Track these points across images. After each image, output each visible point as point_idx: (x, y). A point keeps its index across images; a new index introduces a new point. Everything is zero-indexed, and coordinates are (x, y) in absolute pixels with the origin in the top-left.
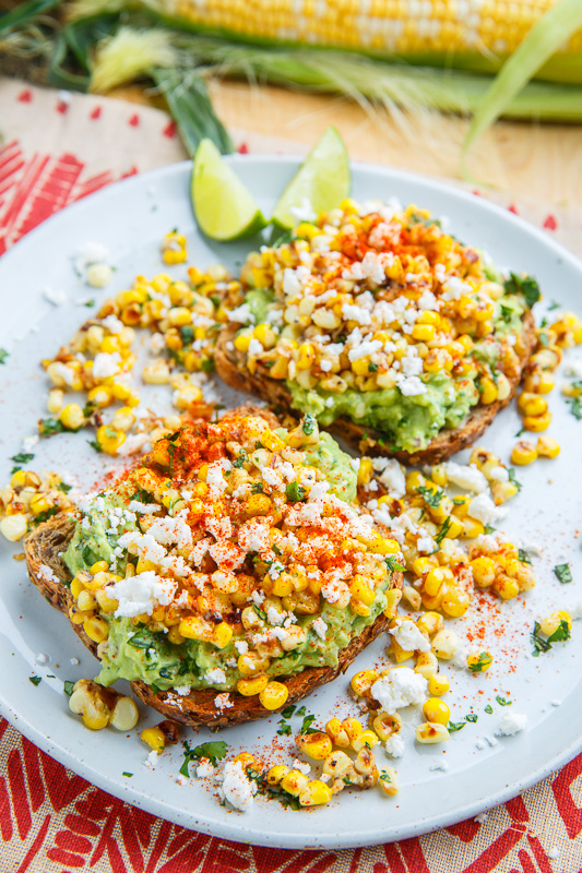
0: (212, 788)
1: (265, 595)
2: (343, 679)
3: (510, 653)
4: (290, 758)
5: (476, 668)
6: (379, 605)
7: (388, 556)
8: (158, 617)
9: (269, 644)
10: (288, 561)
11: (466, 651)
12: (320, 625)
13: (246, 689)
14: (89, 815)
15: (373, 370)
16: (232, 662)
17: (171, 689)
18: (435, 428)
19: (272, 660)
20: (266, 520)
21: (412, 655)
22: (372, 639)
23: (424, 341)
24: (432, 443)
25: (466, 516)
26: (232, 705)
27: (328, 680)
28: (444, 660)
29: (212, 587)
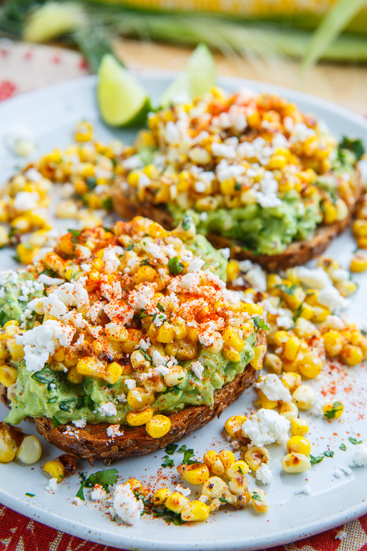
0: (104, 509)
1: (151, 342)
2: (218, 423)
3: (358, 405)
4: (173, 486)
5: (330, 415)
6: (247, 354)
7: (254, 316)
8: (59, 357)
9: (153, 380)
10: (170, 315)
11: (322, 404)
12: (198, 367)
13: (134, 420)
15: (238, 188)
16: (122, 397)
17: (70, 423)
18: (288, 235)
19: (157, 395)
20: (151, 284)
21: (276, 405)
22: (242, 389)
23: (279, 169)
24: (287, 249)
25: (316, 304)
26: (122, 434)
27: (205, 419)
28: (303, 410)
29: (106, 335)
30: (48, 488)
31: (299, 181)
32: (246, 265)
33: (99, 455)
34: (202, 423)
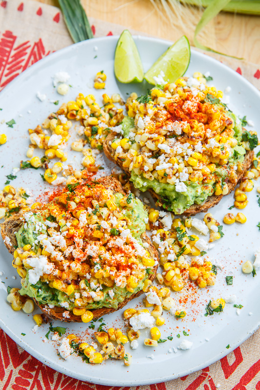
0: (56, 346)
1: (91, 276)
2: (120, 311)
3: (195, 312)
6: (139, 288)
7: (148, 267)
8: (45, 277)
9: (88, 298)
10: (103, 263)
12: (112, 293)
13: (76, 312)
15: (166, 176)
16: (72, 300)
17: (47, 304)
19: (88, 304)
20: (99, 243)
23: (192, 166)
24: (186, 211)
25: (193, 246)
26: (69, 317)
28: (166, 310)
29: (70, 269)
30: (33, 330)
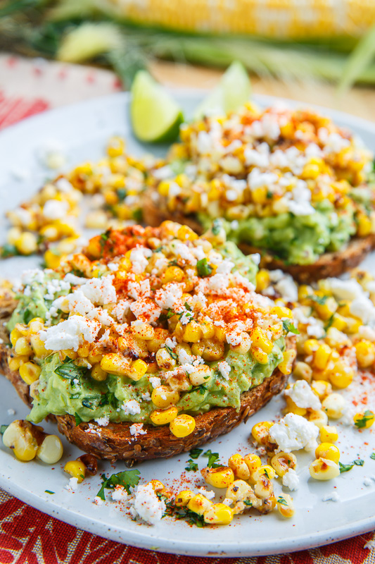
0: (124, 509)
1: (177, 341)
2: (245, 429)
5: (361, 424)
6: (275, 357)
7: (283, 319)
8: (83, 353)
9: (179, 378)
10: (197, 315)
11: (352, 413)
12: (224, 367)
13: (158, 418)
14: (14, 533)
15: (270, 197)
16: (146, 396)
17: (92, 421)
18: (321, 245)
19: (182, 393)
20: (180, 284)
21: (305, 412)
22: (269, 394)
23: (312, 178)
24: (320, 259)
25: (348, 315)
26: (146, 432)
27: (231, 422)
28: (332, 419)
29: (131, 332)
30: (68, 487)
31: (332, 191)
32: (277, 274)
33: (121, 455)
34: (228, 427)
